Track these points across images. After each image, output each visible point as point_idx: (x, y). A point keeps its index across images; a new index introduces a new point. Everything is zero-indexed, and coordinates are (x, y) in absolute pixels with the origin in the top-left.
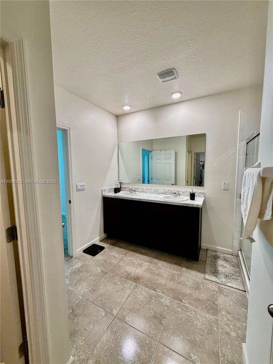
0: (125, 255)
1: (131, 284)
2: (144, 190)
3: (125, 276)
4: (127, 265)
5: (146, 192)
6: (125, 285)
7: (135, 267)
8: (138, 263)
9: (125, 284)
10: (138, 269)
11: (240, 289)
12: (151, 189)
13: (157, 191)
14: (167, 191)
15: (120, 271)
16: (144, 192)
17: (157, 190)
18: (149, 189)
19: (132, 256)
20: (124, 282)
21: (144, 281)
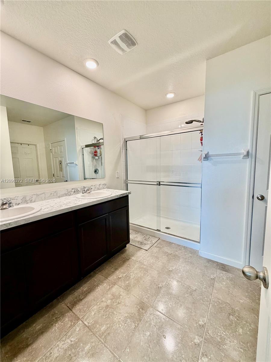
0: (78, 319)
1: (151, 315)
2: (28, 199)
3: (135, 323)
4: (110, 318)
5: (33, 200)
6: (153, 323)
7: (118, 305)
8: (112, 299)
9: (150, 324)
10: (123, 301)
11: (156, 241)
12: (44, 193)
13: (55, 194)
14: (70, 190)
15: (121, 331)
16: (29, 202)
17: (56, 192)
18: (39, 193)
19: (88, 307)
20: (147, 325)
21: (147, 297)
